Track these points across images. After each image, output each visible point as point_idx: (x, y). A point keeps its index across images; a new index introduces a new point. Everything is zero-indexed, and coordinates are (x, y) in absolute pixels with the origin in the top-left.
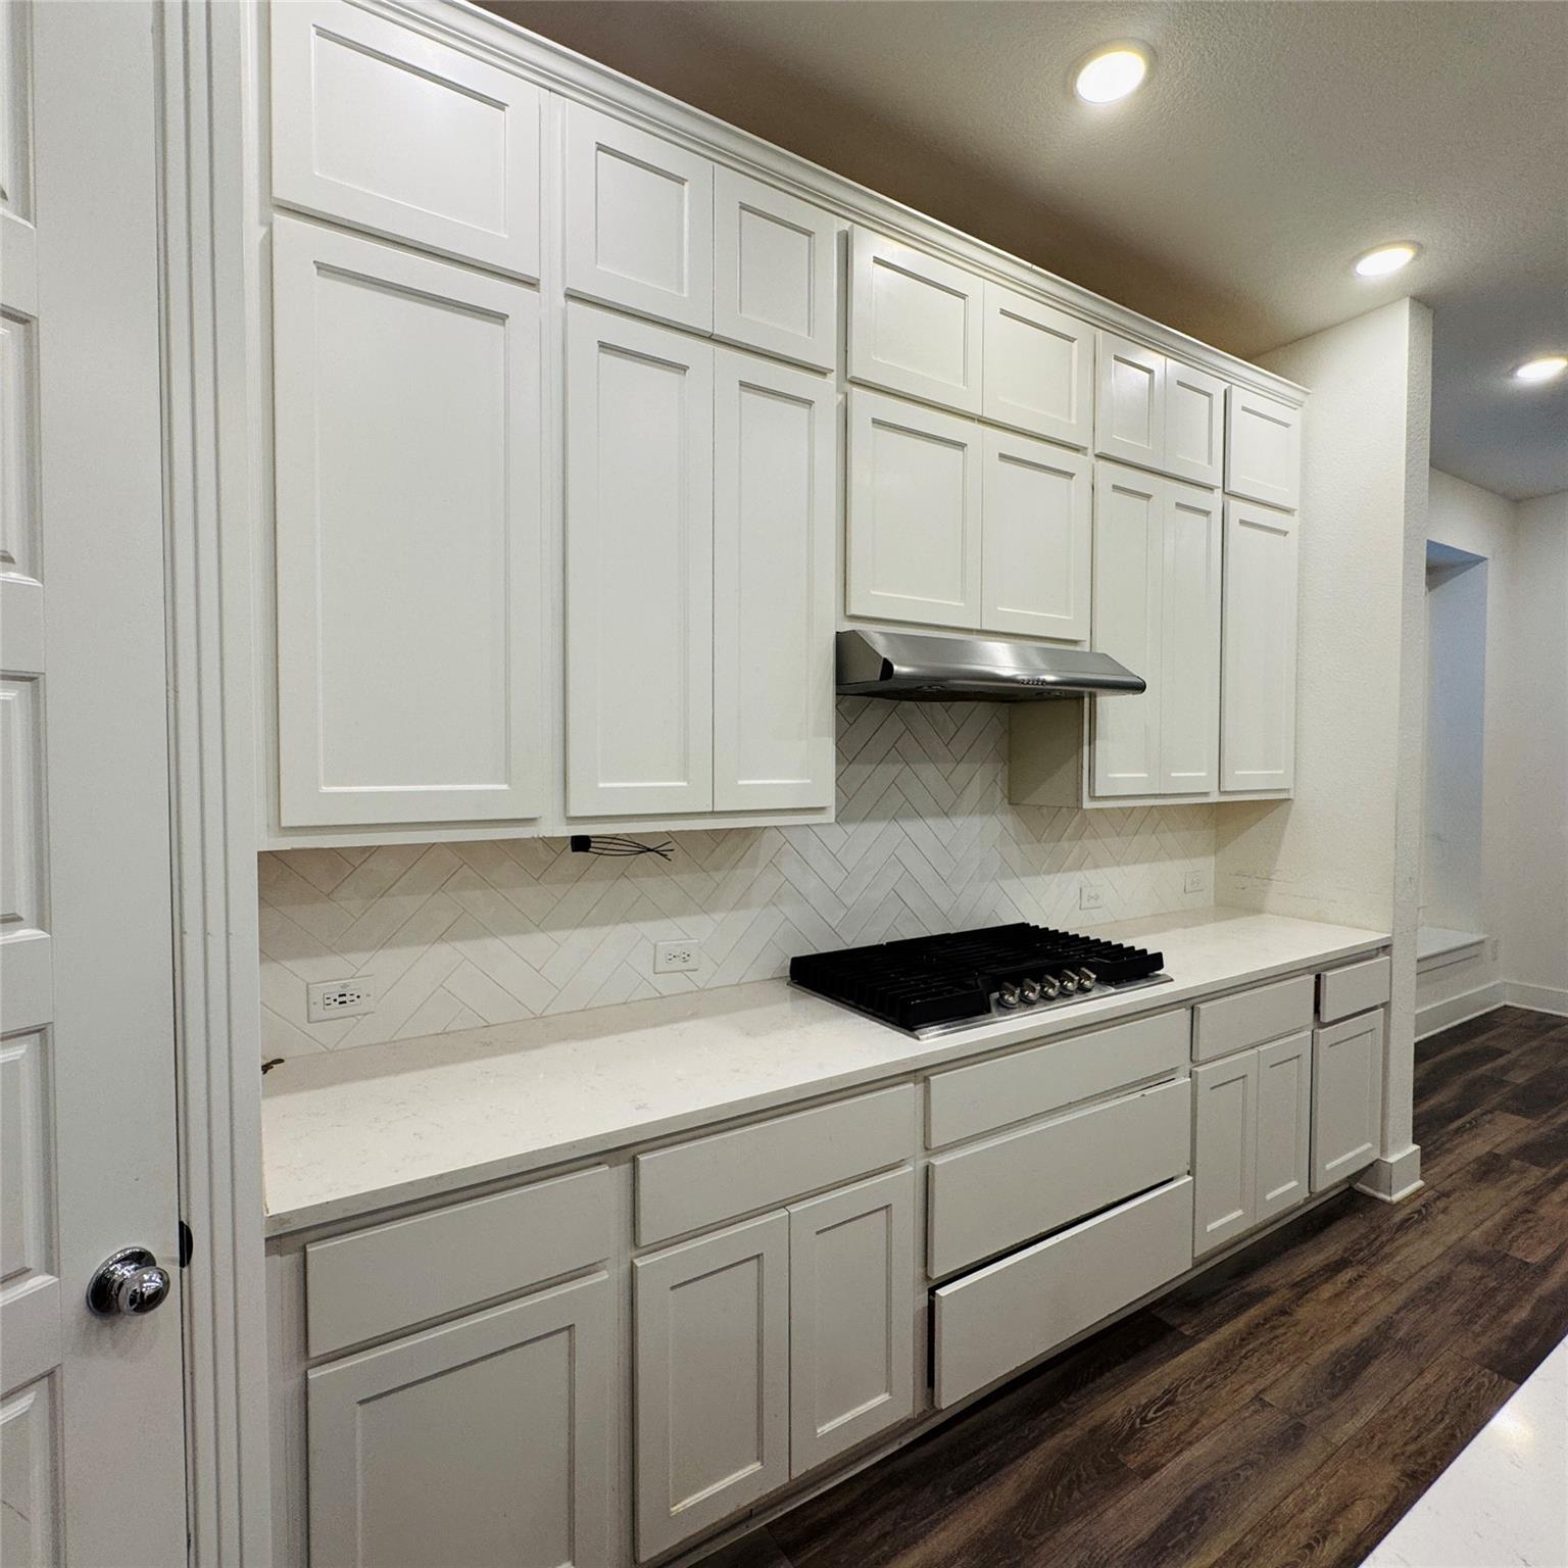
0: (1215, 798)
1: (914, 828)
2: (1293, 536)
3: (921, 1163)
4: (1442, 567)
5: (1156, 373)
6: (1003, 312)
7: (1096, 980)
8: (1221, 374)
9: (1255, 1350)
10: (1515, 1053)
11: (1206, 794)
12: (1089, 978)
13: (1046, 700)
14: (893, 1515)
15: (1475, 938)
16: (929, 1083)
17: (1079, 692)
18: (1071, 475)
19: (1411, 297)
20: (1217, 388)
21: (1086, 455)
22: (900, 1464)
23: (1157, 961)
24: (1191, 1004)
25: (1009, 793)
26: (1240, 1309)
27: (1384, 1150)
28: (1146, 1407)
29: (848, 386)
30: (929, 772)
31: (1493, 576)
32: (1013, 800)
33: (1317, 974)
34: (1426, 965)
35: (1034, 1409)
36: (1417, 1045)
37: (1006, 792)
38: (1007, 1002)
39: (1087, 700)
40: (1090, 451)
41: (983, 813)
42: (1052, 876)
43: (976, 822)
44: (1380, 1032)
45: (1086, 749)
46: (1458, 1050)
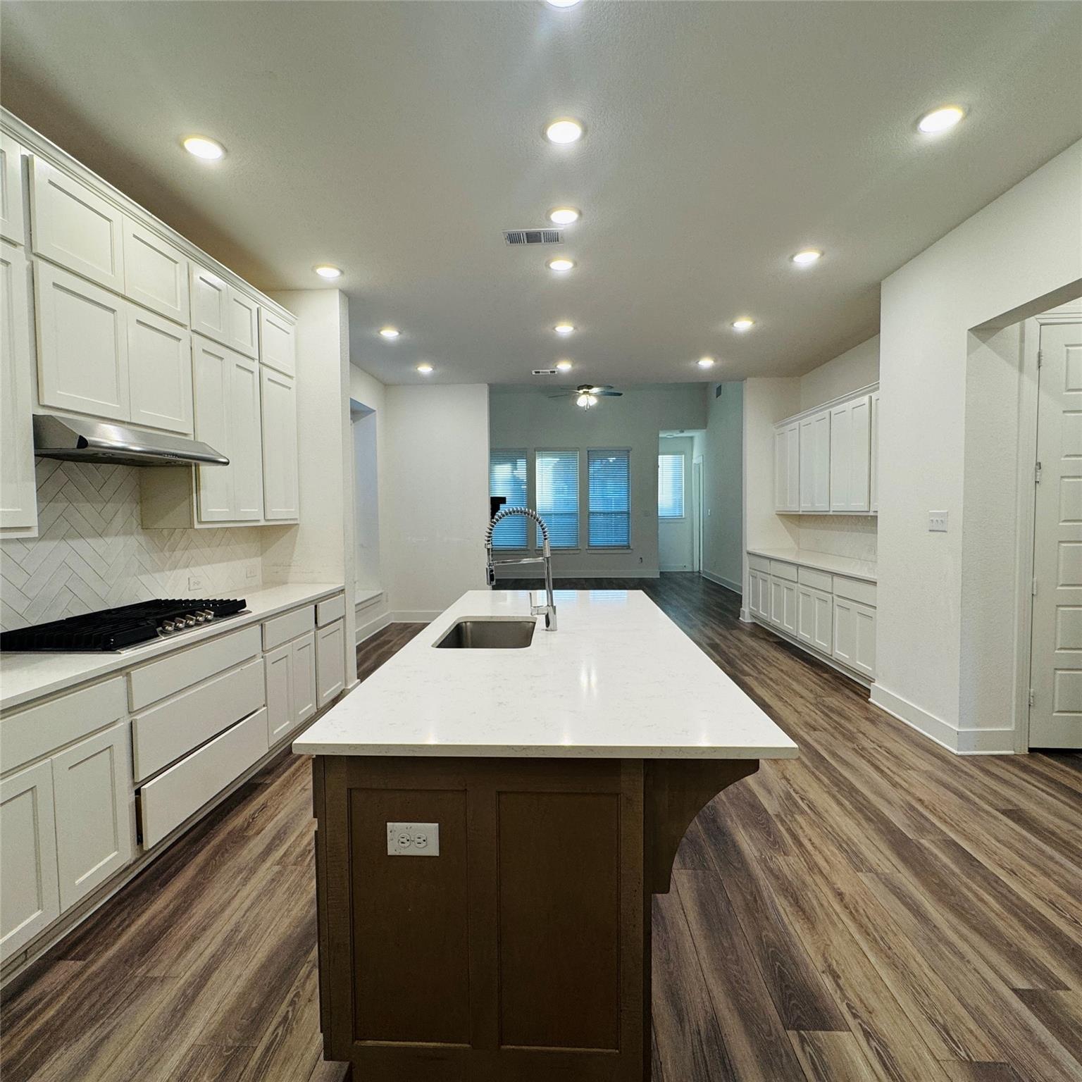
0: (263, 523)
1: (77, 544)
2: (293, 390)
3: (128, 721)
4: (357, 412)
5: (223, 292)
6: (134, 236)
7: (215, 616)
8: (256, 300)
9: (299, 776)
10: (395, 640)
11: (258, 521)
12: (210, 614)
13: (173, 466)
14: (126, 911)
15: (379, 592)
16: (130, 677)
17: (189, 462)
18: (180, 340)
19: (340, 290)
20: (254, 307)
21: (186, 329)
22: (123, 894)
23: (243, 604)
24: (260, 622)
25: (142, 522)
26: (290, 765)
27: (346, 685)
28: (254, 814)
29: (34, 258)
30: (86, 508)
31: (378, 419)
32: (144, 527)
33: (315, 603)
34: (360, 607)
35: (196, 840)
36: (357, 647)
37: (140, 522)
38: (167, 630)
39: (193, 468)
40: (188, 328)
41: (125, 534)
42: (172, 572)
43: (120, 540)
44: (342, 629)
45: (194, 495)
46: (375, 644)
